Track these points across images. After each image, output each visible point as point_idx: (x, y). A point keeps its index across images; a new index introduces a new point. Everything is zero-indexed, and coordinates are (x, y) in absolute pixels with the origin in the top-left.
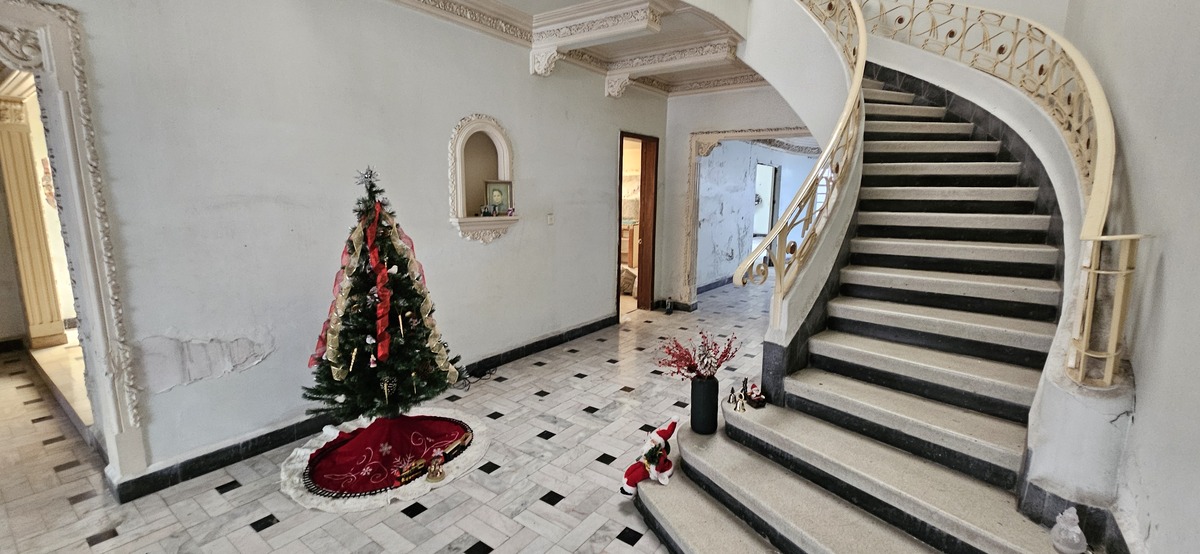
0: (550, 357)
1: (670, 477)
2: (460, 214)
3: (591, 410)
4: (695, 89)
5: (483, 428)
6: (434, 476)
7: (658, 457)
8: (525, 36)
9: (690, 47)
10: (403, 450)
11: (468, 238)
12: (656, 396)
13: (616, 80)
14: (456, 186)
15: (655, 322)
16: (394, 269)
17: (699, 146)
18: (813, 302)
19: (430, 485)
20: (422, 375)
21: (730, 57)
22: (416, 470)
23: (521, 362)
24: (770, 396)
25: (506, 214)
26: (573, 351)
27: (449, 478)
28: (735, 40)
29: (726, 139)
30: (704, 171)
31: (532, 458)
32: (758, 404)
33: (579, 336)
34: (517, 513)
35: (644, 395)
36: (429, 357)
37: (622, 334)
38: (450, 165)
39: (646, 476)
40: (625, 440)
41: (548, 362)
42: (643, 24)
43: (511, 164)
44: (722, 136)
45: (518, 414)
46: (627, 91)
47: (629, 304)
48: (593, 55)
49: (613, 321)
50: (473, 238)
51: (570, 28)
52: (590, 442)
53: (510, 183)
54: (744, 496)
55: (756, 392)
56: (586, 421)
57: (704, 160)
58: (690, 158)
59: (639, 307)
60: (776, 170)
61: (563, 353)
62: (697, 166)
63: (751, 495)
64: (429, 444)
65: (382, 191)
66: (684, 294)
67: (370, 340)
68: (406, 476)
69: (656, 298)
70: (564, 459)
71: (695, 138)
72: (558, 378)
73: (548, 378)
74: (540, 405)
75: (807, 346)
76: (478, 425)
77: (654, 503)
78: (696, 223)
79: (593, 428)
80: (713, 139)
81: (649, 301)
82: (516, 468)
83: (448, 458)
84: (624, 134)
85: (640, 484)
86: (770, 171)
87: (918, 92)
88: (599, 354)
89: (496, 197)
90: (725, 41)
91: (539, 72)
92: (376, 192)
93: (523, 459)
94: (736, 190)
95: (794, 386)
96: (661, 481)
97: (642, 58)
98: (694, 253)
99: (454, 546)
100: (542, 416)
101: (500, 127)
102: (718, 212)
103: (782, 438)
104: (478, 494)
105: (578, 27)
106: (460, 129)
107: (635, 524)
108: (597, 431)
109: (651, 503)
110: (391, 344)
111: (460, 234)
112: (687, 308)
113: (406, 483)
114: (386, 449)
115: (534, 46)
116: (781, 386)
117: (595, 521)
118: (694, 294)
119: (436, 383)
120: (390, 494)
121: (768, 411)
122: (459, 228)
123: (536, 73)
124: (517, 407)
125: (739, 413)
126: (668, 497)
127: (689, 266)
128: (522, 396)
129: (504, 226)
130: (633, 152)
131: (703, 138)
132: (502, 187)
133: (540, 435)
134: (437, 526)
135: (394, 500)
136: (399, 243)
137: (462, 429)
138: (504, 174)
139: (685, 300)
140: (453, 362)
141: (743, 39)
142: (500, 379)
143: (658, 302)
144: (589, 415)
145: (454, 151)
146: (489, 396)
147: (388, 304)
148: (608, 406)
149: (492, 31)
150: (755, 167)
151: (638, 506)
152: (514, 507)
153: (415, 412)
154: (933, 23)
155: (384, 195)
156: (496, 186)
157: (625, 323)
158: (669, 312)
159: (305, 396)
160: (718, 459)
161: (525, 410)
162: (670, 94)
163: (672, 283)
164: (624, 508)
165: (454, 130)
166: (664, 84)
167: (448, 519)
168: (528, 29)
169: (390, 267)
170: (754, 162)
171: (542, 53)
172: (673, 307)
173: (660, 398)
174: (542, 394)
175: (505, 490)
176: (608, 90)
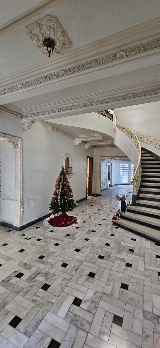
3: (95, 213)
4: (101, 147)
5: (77, 217)
6: (76, 223)
8: (74, 138)
9: (105, 141)
10: (67, 220)
13: (87, 146)
17: (101, 159)
18: (139, 188)
19: (77, 225)
21: (112, 143)
24: (134, 204)
25: (71, 174)
27: (79, 223)
28: (113, 140)
29: (107, 158)
30: (102, 164)
31: (90, 220)
34: (96, 227)
37: (89, 201)
38: (63, 164)
40: (105, 217)
42: (100, 138)
43: (72, 163)
45: (81, 214)
46: (89, 148)
47: (88, 196)
49: (86, 198)
51: (84, 137)
52: (99, 217)
55: (132, 204)
56: (95, 215)
57: (102, 162)
58: (100, 162)
62: (100, 164)
67: (65, 197)
70: (96, 220)
71: (101, 158)
73: (81, 209)
74: (84, 213)
75: (139, 195)
77: (119, 222)
80: (105, 158)
81: (91, 194)
84: (88, 157)
86: (110, 164)
87: (146, 151)
89: (69, 170)
91: (77, 145)
92: (64, 170)
94: (105, 168)
95: (138, 202)
96: (119, 219)
97: (95, 143)
98: (101, 183)
99: (89, 231)
101: (70, 156)
104: (86, 225)
106: (65, 157)
107: (116, 226)
113: (72, 224)
114: (65, 219)
117: (109, 227)
118: (101, 192)
126: (121, 221)
127: (100, 186)
128: (79, 212)
129: (71, 176)
132: (70, 168)
133: (89, 217)
134: (83, 229)
135: (72, 227)
139: (99, 193)
141: (114, 140)
143: (94, 194)
145: (64, 161)
148: (98, 212)
149: (70, 138)
151: (116, 223)
152: (94, 226)
154: (148, 139)
156: (69, 168)
157: (88, 199)
159: (49, 209)
162: (95, 148)
163: (96, 190)
164: (113, 225)
170: (108, 162)
171: (77, 141)
172: (97, 195)
174: (83, 211)
175: (90, 224)
176: (85, 148)
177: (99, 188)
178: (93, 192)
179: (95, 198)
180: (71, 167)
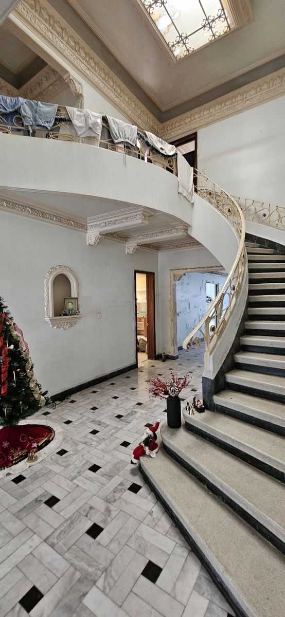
0: (101, 388)
1: (156, 453)
2: (51, 316)
3: (119, 417)
4: (172, 248)
5: (61, 430)
6: (31, 459)
7: (151, 442)
8: (84, 227)
9: (165, 230)
10: (15, 445)
11: (55, 327)
12: (154, 407)
13: (130, 246)
14: (48, 302)
15: (157, 366)
16: (12, 347)
17: (174, 276)
18: (226, 355)
19: (29, 464)
20: (25, 403)
21: (185, 234)
22: (22, 456)
23: (85, 391)
24: (208, 406)
25: (75, 314)
26: (113, 384)
27: (39, 460)
28: (187, 227)
29: (188, 272)
30: (178, 288)
31: (85, 446)
32: (201, 410)
33: (116, 376)
34: (75, 478)
35: (147, 407)
36: (30, 392)
37: (140, 373)
38: (45, 291)
39: (144, 453)
40: (136, 433)
41: (99, 390)
42: (140, 221)
43: (78, 289)
44: (185, 271)
45: (81, 421)
46: (137, 251)
47: (143, 357)
48: (119, 235)
49: (135, 367)
50: (58, 327)
51: (105, 223)
52: (117, 435)
53: (77, 299)
54: (192, 462)
55: (200, 404)
56: (116, 423)
57: (177, 282)
58: (171, 282)
59: (148, 358)
60: (216, 285)
61: (107, 385)
62: (174, 286)
63: (196, 461)
64: (30, 441)
65: (7, 307)
66: (171, 351)
68: (16, 460)
69: (157, 353)
70: (103, 446)
71: (172, 272)
72: (103, 400)
73: (98, 399)
74: (92, 415)
75: (225, 378)
76: (57, 428)
77: (147, 468)
78: (175, 314)
79: (120, 427)
80: (181, 272)
81: (154, 355)
82: (77, 452)
83: (40, 448)
84: (136, 272)
85: (141, 458)
86: (214, 286)
87: (276, 249)
88: (126, 385)
89: (70, 306)
90: (182, 227)
91: (91, 244)
92: (4, 307)
93: (81, 446)
94: (196, 296)
95: (219, 400)
96: (152, 456)
97: (143, 236)
98: (175, 330)
99: (39, 499)
100: (93, 421)
101: (71, 271)
102: (188, 308)
103: (212, 429)
104: (55, 468)
105: (109, 223)
106: (50, 273)
107: (138, 481)
108: (122, 428)
109: (145, 469)
110: (8, 387)
111: (51, 325)
112: (173, 358)
113: (16, 464)
114: (6, 444)
115: (88, 232)
116: (212, 400)
117: (117, 480)
118: (177, 350)
119: (33, 407)
120: (6, 470)
121: (207, 414)
122: (50, 323)
123: (90, 244)
124: (80, 416)
125: (191, 416)
126: (155, 464)
127: (173, 336)
128: (83, 410)
129: (75, 320)
130: (141, 280)
131: (176, 272)
132: (73, 301)
133: (91, 433)
134: (30, 488)
135: (8, 474)
136: (15, 333)
137: (49, 430)
138: (74, 294)
139: (172, 354)
140: (43, 395)
141: (190, 226)
142: (73, 402)
143: (159, 355)
144: (118, 420)
145: (48, 284)
146: (65, 412)
147: (8, 365)
148: (129, 414)
149: (67, 226)
150: (206, 284)
151: (140, 471)
152: (73, 475)
153: (22, 423)
154: (279, 216)
155: (7, 309)
156: (70, 301)
157: (141, 367)
158: (164, 361)
160: (181, 442)
161: (84, 418)
162: (159, 251)
163: (164, 345)
164: (133, 472)
165: (47, 274)
166: (156, 247)
167: (37, 483)
168: (85, 224)
169: (9, 346)
170: (204, 282)
171: (92, 235)
172: (165, 358)
173: (156, 408)
174: (94, 409)
175: (70, 465)
176: (127, 251)
177: (170, 343)
178: (159, 350)
179: (159, 364)
180: (76, 296)
